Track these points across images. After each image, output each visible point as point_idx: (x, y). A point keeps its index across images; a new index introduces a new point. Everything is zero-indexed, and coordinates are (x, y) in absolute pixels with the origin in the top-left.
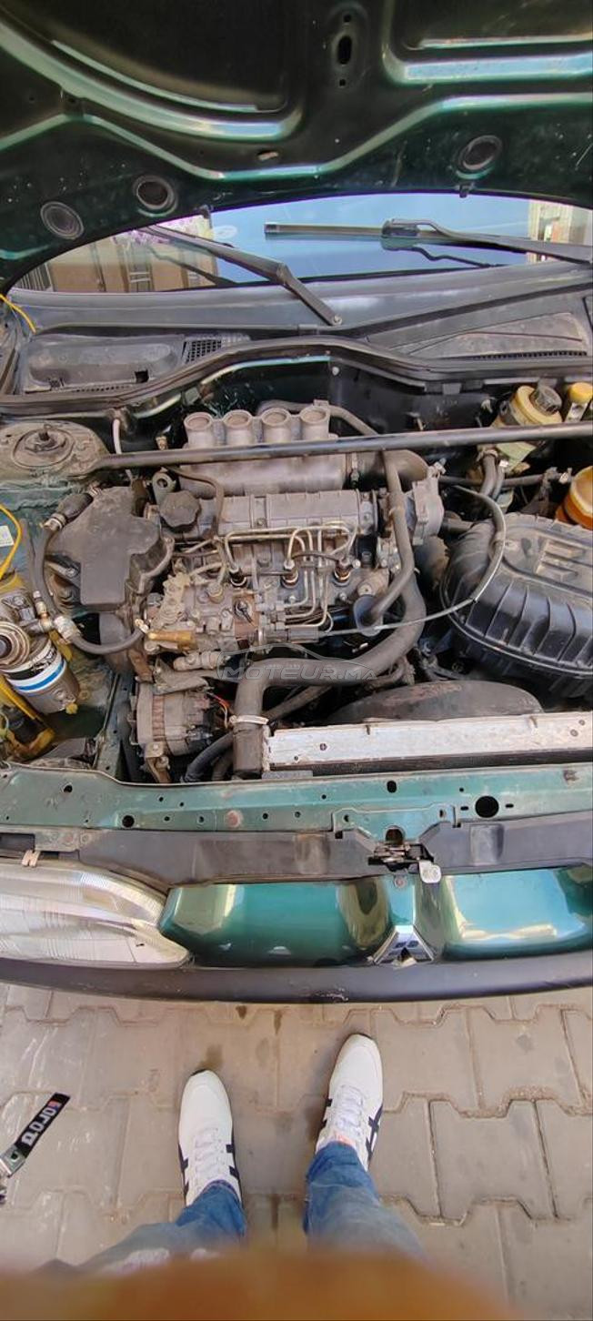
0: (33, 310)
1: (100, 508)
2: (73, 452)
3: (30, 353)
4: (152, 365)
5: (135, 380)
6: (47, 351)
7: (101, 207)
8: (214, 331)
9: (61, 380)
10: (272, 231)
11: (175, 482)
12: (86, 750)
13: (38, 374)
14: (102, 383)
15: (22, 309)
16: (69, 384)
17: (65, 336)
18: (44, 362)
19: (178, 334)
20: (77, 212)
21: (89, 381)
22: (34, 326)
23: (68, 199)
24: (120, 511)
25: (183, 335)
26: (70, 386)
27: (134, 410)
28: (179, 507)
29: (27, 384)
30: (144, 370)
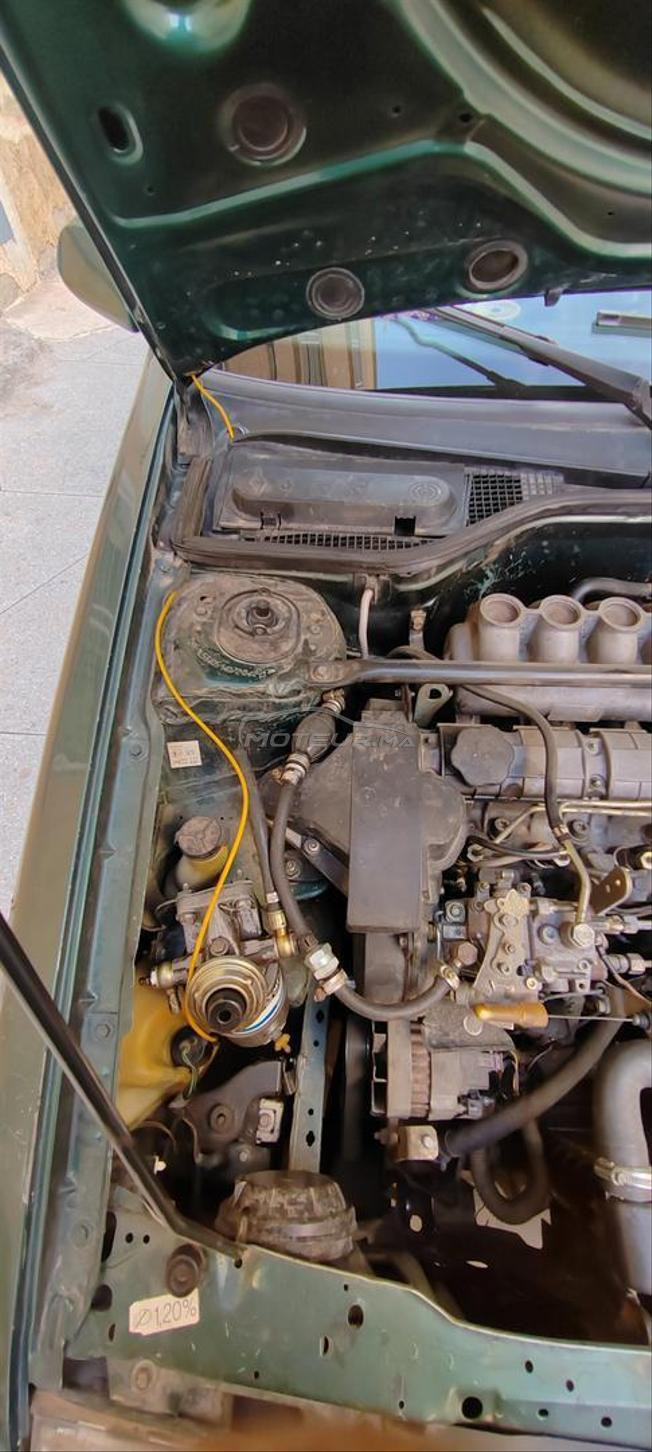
0: (229, 399)
1: (368, 752)
2: (303, 637)
3: (228, 467)
4: (424, 511)
5: (393, 528)
6: (259, 470)
7: (405, 279)
8: (512, 465)
9: (279, 516)
10: (605, 324)
11: (451, 693)
12: (283, 1085)
13: (243, 504)
14: (341, 528)
15: (215, 397)
16: (288, 523)
17: (280, 446)
18: (258, 488)
19: (453, 462)
20: (364, 284)
21: (322, 521)
22: (231, 424)
23: (358, 268)
24: (400, 760)
25: (463, 465)
26: (291, 525)
27: (398, 579)
28: (484, 754)
29: (225, 513)
30: (411, 517)
